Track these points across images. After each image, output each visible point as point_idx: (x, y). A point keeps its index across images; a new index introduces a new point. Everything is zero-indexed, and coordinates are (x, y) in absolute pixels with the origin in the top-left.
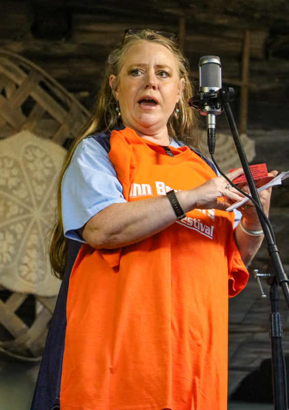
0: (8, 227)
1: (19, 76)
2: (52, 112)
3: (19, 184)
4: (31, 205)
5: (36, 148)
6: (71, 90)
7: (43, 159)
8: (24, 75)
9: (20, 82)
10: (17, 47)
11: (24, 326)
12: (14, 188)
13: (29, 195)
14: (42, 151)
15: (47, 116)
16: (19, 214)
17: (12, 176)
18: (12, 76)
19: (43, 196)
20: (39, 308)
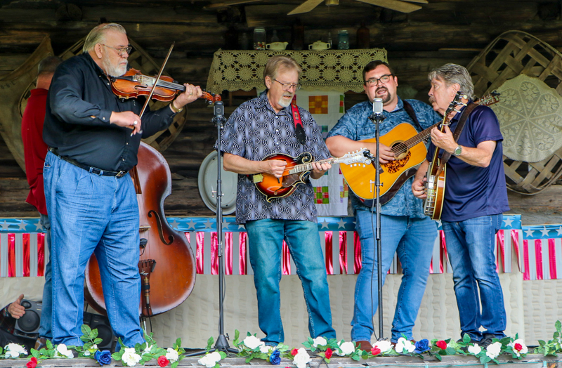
0: (510, 127)
1: (521, 44)
2: (539, 62)
3: (517, 103)
4: (524, 114)
5: (528, 83)
6: (555, 47)
7: (532, 89)
8: (525, 43)
9: (521, 48)
10: (528, 26)
11: (521, 178)
12: (515, 106)
13: (523, 109)
14: (532, 84)
15: (537, 64)
16: (517, 120)
17: (513, 99)
18: (517, 45)
19: (531, 109)
20: (530, 168)
